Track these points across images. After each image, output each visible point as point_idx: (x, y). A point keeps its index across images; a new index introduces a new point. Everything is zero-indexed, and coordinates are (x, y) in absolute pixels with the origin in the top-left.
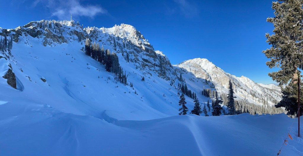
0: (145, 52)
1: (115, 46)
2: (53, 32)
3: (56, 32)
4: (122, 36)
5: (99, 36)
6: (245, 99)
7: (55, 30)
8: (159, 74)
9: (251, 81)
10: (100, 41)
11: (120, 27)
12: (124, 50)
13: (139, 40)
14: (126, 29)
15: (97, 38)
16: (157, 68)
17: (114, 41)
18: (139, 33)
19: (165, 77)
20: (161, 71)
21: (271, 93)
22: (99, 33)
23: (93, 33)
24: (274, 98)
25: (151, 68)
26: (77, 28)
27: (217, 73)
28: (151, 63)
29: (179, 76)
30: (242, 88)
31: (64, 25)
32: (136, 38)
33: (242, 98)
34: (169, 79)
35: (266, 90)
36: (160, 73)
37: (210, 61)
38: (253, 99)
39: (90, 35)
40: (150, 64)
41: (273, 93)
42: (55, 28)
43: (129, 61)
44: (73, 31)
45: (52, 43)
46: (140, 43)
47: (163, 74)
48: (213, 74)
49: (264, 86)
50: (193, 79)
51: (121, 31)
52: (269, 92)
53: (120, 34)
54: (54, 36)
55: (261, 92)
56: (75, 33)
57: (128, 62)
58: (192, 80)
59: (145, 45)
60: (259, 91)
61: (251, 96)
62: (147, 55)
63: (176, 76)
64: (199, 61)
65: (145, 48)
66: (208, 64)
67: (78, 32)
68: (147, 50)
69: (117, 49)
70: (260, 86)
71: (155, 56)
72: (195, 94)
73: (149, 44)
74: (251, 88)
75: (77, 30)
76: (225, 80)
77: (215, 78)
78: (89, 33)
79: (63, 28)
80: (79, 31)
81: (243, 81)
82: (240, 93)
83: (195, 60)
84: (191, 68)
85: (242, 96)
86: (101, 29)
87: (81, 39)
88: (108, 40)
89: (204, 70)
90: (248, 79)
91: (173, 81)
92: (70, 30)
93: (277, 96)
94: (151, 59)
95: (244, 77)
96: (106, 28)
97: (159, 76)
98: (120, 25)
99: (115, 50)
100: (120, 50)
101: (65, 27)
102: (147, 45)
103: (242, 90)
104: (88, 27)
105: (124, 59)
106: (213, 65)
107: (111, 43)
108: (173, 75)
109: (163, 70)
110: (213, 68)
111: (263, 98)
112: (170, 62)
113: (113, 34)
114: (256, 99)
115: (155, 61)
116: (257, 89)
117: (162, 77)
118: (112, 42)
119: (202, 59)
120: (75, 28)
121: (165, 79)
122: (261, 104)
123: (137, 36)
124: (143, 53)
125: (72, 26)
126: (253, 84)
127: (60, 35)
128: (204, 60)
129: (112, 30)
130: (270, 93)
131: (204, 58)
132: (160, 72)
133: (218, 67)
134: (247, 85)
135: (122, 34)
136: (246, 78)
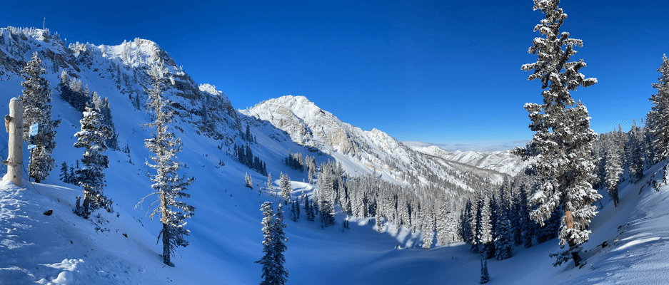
0: (175, 90)
1: (119, 81)
2: (6, 52)
3: (11, 53)
4: (135, 61)
5: (94, 61)
6: (374, 173)
7: (10, 48)
8: (199, 128)
9: (390, 139)
10: (96, 70)
11: (134, 45)
12: (133, 88)
13: (164, 67)
14: (142, 49)
15: (91, 64)
16: (197, 118)
17: (119, 72)
18: (166, 54)
19: (212, 135)
20: (204, 123)
21: (428, 162)
22: (94, 55)
23: (84, 55)
24: (432, 172)
25: (185, 119)
26: (54, 45)
27: (324, 123)
28: (185, 109)
29: (244, 130)
30: (371, 153)
31: (30, 36)
32: (159, 65)
33: (369, 172)
34: (220, 137)
35: (419, 157)
36: (202, 127)
37: (311, 100)
38: (391, 173)
39: (78, 59)
40: (183, 111)
41: (431, 162)
42: (10, 45)
43: (141, 107)
44: (45, 51)
45: (3, 73)
46: (166, 73)
47: (208, 128)
48: (315, 126)
49: (415, 149)
50: (276, 136)
51: (134, 52)
52: (425, 160)
53: (131, 57)
54: (8, 59)
55: (407, 160)
56: (48, 55)
57: (139, 109)
58: (274, 137)
59: (175, 76)
60: (406, 158)
61: (386, 166)
62: (179, 94)
63: (238, 132)
64: (291, 101)
65: (176, 82)
66: (306, 105)
67: (54, 54)
68: (179, 85)
69: (122, 87)
70: (408, 149)
71: (197, 95)
72: (265, 164)
73: (183, 74)
74: (389, 151)
75: (53, 50)
76: (338, 137)
77: (319, 133)
78: (77, 54)
79: (29, 44)
80: (57, 52)
81: (374, 139)
82: (367, 162)
83: (282, 99)
84: (273, 114)
85: (370, 168)
86: (100, 47)
87: (58, 68)
88: (110, 70)
89: (298, 118)
90: (385, 134)
91: (231, 140)
92: (40, 49)
93: (439, 169)
94: (186, 103)
95: (377, 131)
96: (109, 46)
97: (198, 133)
98: (133, 41)
99: (119, 87)
100: (126, 88)
101: (32, 41)
102: (180, 76)
103: (370, 155)
104: (77, 43)
105: (131, 104)
106: (317, 108)
107: (113, 76)
108: (232, 130)
109: (208, 122)
110: (316, 115)
111: (411, 171)
112: (232, 105)
113: (119, 58)
114: (397, 172)
115: (193, 104)
116: (400, 154)
117: (205, 133)
118: (115, 73)
119: (296, 97)
120: (49, 46)
121: (212, 137)
122: (406, 182)
123: (161, 61)
124: (170, 90)
125: (45, 40)
126: (394, 144)
127: (20, 59)
128: (300, 99)
129: (119, 51)
130: (426, 163)
131: (300, 95)
132: (202, 125)
133: (327, 112)
134: (383, 146)
135: (135, 58)
136: (380, 133)
